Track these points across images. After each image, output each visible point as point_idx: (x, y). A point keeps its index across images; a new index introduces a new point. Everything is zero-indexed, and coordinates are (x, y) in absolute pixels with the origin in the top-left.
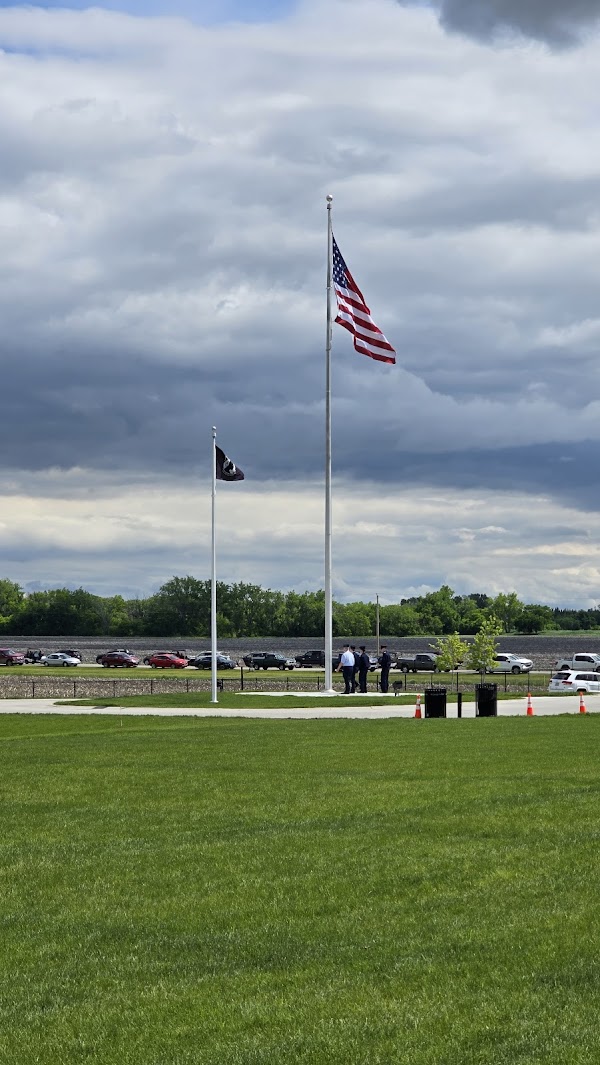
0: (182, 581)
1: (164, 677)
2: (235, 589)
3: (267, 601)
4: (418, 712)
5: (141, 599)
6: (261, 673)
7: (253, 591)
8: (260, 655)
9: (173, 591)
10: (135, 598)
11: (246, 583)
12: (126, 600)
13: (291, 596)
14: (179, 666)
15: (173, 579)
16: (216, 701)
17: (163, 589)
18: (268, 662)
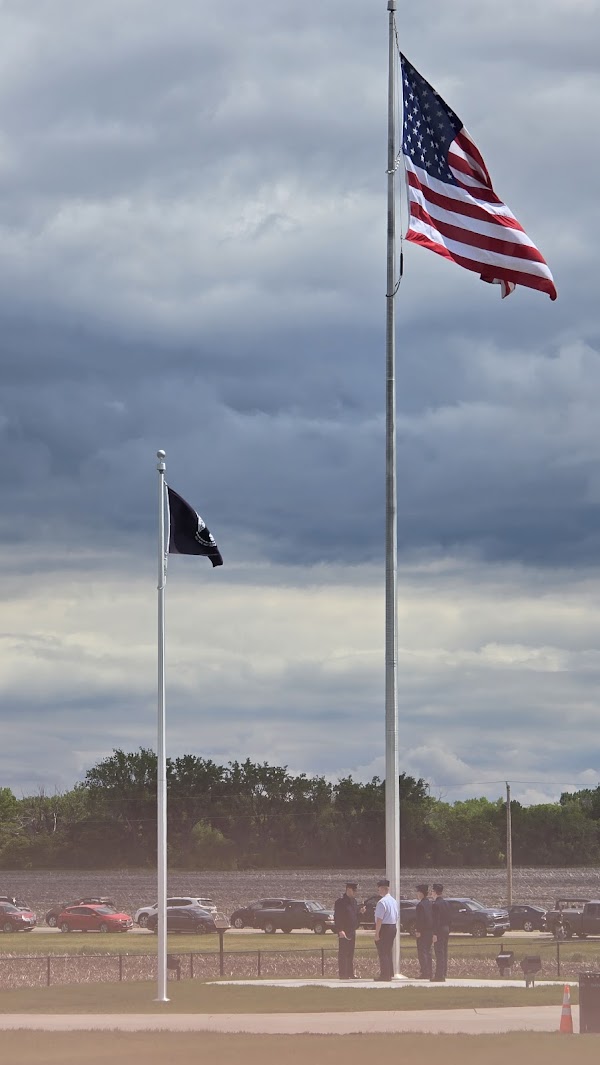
0: (131, 758)
1: (84, 950)
2: (237, 771)
3: (299, 796)
4: (567, 1020)
5: (49, 793)
6: (279, 941)
7: (272, 777)
8: (277, 904)
9: (114, 779)
10: (37, 794)
11: (257, 761)
12: (19, 798)
13: (346, 787)
14: (117, 928)
15: (113, 754)
16: (166, 999)
17: (93, 774)
18: (294, 917)
